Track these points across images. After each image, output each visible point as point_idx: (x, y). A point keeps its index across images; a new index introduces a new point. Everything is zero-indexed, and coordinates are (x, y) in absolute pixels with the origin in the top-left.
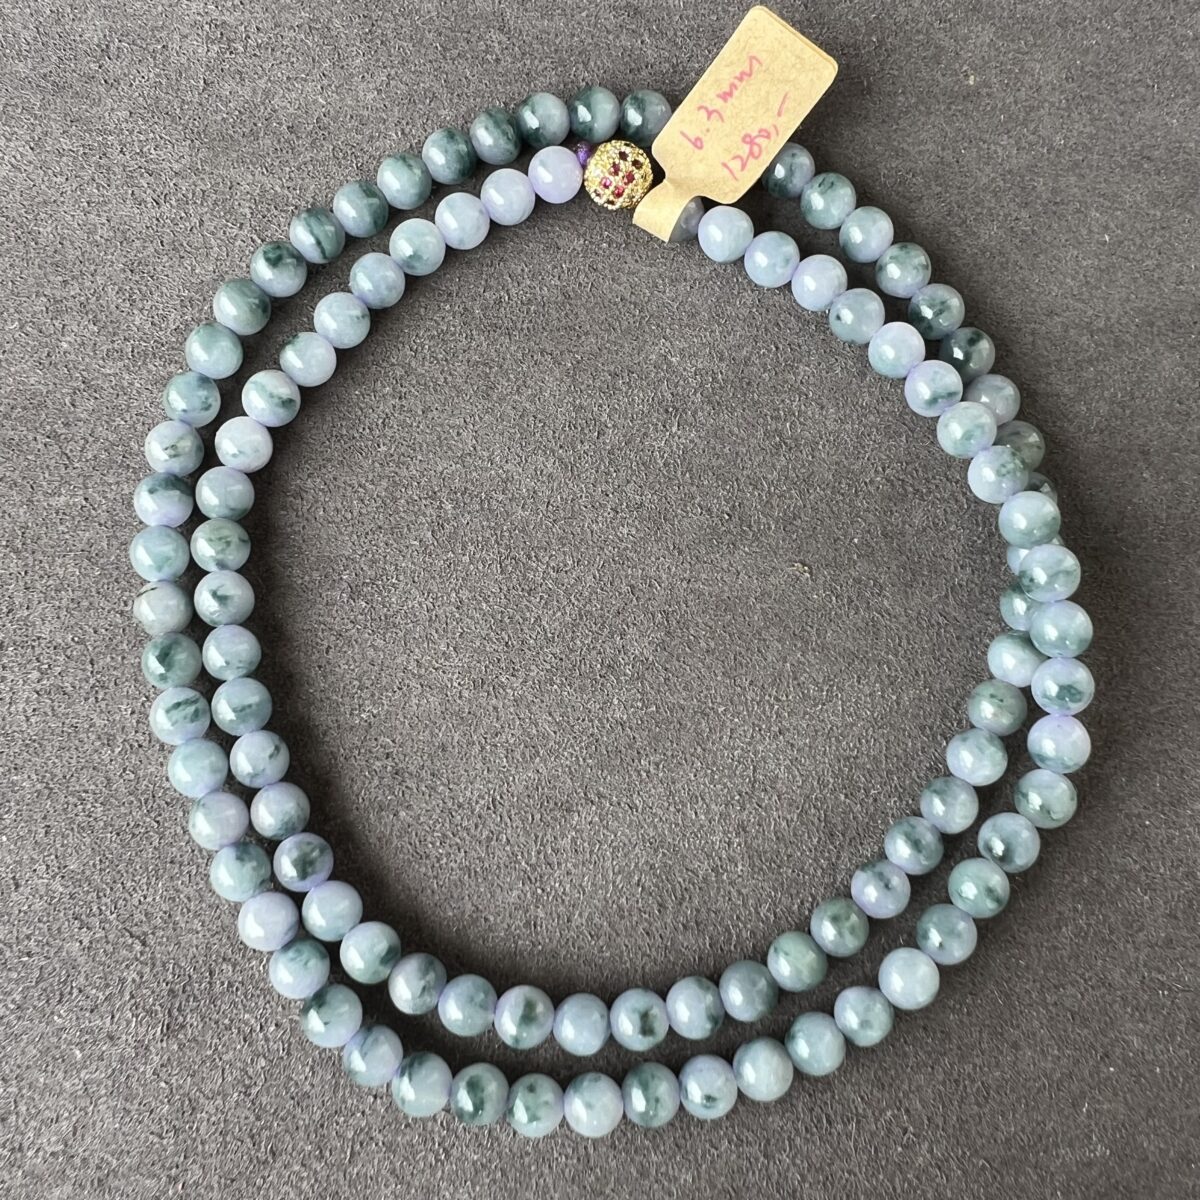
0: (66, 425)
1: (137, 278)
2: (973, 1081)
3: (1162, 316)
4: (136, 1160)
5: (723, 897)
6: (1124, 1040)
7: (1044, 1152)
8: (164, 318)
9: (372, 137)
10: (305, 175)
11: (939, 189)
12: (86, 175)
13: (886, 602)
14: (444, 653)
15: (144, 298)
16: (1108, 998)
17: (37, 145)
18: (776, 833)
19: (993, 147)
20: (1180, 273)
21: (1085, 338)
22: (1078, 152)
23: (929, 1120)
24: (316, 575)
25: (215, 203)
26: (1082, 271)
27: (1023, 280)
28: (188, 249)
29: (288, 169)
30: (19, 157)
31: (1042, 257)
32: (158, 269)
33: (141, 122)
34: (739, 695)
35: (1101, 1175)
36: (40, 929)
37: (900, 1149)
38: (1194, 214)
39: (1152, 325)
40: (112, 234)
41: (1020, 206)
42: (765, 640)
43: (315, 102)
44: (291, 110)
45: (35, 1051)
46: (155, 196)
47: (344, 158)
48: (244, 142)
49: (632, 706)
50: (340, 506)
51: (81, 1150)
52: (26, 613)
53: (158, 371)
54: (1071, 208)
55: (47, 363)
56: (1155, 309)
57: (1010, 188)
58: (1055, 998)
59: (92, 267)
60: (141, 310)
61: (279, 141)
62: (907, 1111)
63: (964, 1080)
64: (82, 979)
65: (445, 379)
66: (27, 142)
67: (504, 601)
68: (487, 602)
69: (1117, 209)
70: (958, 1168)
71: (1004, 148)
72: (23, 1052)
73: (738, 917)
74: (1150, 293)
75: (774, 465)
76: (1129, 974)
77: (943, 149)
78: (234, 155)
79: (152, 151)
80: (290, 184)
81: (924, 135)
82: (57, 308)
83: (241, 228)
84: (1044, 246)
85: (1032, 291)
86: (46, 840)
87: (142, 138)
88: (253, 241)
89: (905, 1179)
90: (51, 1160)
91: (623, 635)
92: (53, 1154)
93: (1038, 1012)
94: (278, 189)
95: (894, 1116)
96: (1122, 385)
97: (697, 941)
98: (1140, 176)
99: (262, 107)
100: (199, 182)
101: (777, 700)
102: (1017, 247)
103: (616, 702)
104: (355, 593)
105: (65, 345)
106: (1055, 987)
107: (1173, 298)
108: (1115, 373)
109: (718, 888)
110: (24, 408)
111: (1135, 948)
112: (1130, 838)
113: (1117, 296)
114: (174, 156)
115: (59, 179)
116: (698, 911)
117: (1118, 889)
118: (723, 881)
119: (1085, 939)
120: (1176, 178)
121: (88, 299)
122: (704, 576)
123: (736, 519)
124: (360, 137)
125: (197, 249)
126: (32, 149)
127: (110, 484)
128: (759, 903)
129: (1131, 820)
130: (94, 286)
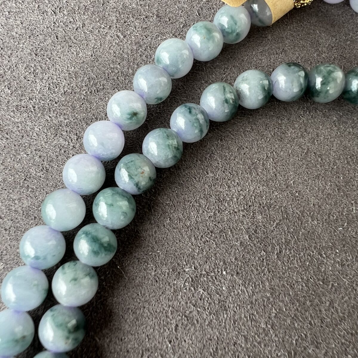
15: (44, 71)
25: (93, 13)
32: (54, 54)
59: (10, 52)
60: (41, 80)
104: (194, 282)
125: (81, 41)
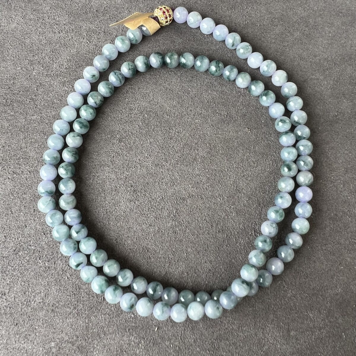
0: (35, 96)
1: (54, 54)
2: (303, 272)
3: (347, 56)
4: (64, 303)
5: (229, 223)
6: (345, 259)
7: (324, 291)
8: (62, 65)
9: (120, 12)
10: (101, 24)
11: (282, 23)
12: (39, 25)
13: (272, 138)
14: (147, 157)
15: (56, 59)
16: (340, 247)
17: (24, 17)
18: (244, 204)
19: (297, 11)
20: (351, 45)
21: (325, 63)
22: (321, 11)
23: (291, 283)
24: (109, 136)
25: (76, 32)
26: (324, 44)
27: (307, 47)
28: (69, 45)
29: (96, 22)
30: (19, 21)
31: (312, 41)
32: (60, 51)
33: (54, 10)
34: (232, 166)
35: (340, 297)
36: (33, 239)
37: (283, 292)
38: (354, 28)
39: (344, 59)
40: (46, 42)
41: (305, 26)
42: (238, 150)
43: (103, 3)
44: (97, 6)
45: (33, 274)
46: (59, 31)
47: (112, 19)
48: (84, 15)
49: (201, 170)
50: (115, 116)
51: (47, 301)
52: (26, 149)
53: (61, 80)
54: (320, 27)
55: (29, 78)
56: (345, 54)
57: (302, 22)
58: (325, 248)
59: (41, 51)
60: (56, 63)
61: (93, 15)
62: (284, 281)
63: (300, 272)
64: (46, 253)
65: (144, 80)
66: (21, 17)
67: (163, 142)
68: (158, 142)
69: (333, 27)
70: (300, 297)
71: (300, 11)
72: (30, 274)
73: (234, 229)
74: (343, 50)
75: (239, 101)
76: (346, 240)
77: (283, 11)
78: (81, 19)
79: (57, 18)
80: (97, 26)
81: (277, 8)
82: (31, 63)
83: (83, 39)
84: (313, 38)
85: (310, 50)
86: (34, 213)
87: (54, 14)
88: (87, 43)
89: (285, 300)
90: (39, 304)
91: (198, 150)
92: (39, 302)
93: (321, 252)
94: (94, 28)
95: (281, 283)
96: (336, 76)
97: (222, 235)
98: (339, 17)
99: (88, 5)
100: (71, 26)
101: (242, 167)
102: (305, 38)
103: (196, 169)
104: (120, 141)
105: (34, 73)
106: (325, 245)
107: (350, 51)
108: (334, 72)
109: (228, 220)
110: (23, 92)
111: (347, 233)
112: (344, 202)
113: (334, 51)
114: (64, 19)
115: (30, 27)
116: (222, 227)
117: (342, 216)
118: (229, 218)
119: (333, 231)
120: (349, 18)
121: (40, 60)
122: (220, 133)
123: (228, 117)
124: (117, 13)
125: (71, 45)
126: (23, 18)
127: (49, 112)
128: (240, 224)
129: (344, 197)
130: (42, 57)
